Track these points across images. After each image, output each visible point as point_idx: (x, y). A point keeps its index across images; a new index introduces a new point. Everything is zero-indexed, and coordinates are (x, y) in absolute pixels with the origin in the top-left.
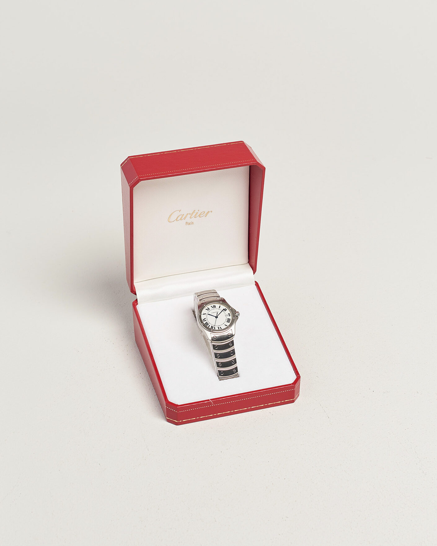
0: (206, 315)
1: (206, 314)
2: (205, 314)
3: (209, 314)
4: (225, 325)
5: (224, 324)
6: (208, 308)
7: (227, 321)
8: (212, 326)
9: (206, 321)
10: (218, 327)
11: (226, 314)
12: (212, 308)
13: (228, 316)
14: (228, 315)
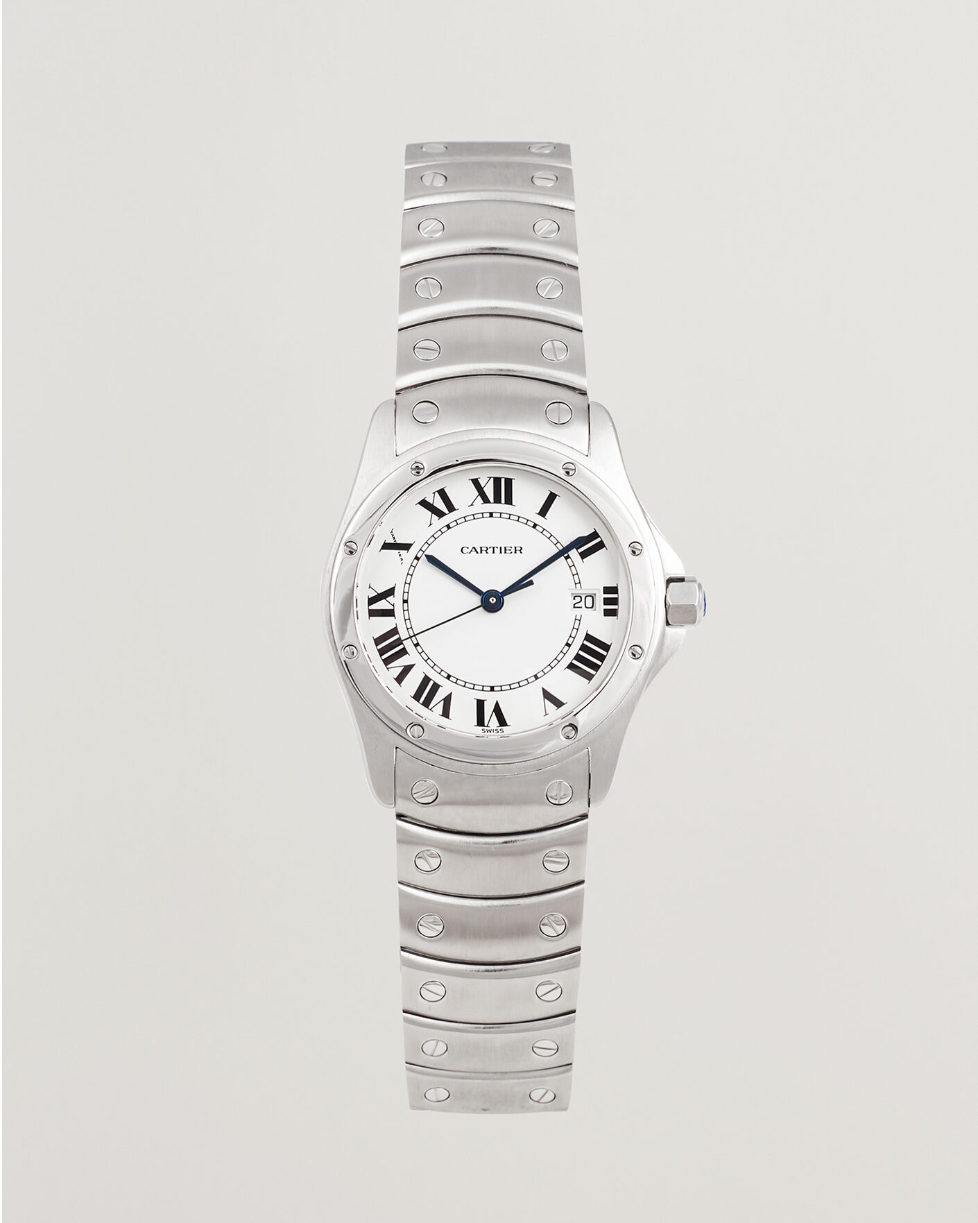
0: (408, 556)
1: (413, 551)
2: (406, 547)
3: (432, 560)
4: (547, 695)
5: (544, 683)
6: (442, 493)
7: (570, 657)
8: (426, 680)
9: (390, 613)
10: (480, 704)
11: (588, 587)
12: (480, 506)
13: (600, 606)
14: (601, 596)
